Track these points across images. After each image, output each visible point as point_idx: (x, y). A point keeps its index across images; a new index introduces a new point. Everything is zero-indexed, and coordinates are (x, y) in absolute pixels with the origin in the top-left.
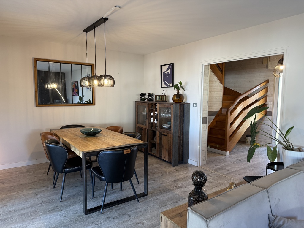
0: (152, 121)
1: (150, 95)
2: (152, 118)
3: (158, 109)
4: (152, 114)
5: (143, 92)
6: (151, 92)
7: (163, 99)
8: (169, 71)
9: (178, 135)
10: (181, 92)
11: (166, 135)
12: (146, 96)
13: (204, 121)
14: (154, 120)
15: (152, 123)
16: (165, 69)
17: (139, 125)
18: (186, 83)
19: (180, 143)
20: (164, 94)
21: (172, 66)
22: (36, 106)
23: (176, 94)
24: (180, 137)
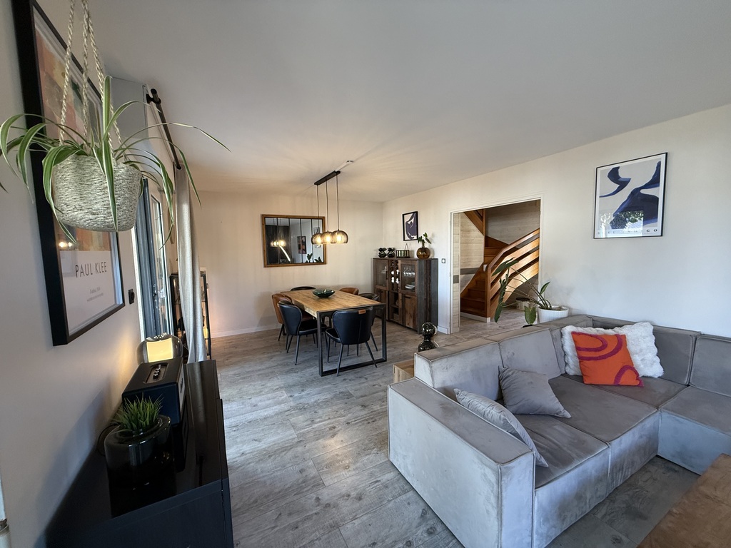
0: (393, 281)
1: (390, 250)
2: (393, 278)
3: (400, 267)
4: (393, 273)
5: (382, 247)
6: (392, 247)
7: (407, 255)
8: (412, 220)
9: (424, 297)
10: (427, 245)
11: (409, 298)
12: (386, 252)
13: (456, 280)
14: (395, 280)
15: (393, 284)
16: (407, 218)
17: (378, 287)
18: (433, 235)
19: (426, 306)
20: (407, 249)
21: (416, 214)
22: (265, 267)
23: (420, 249)
24: (426, 299)
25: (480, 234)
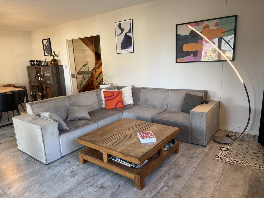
0: (40, 79)
1: (37, 61)
2: (39, 78)
3: (42, 71)
4: (39, 75)
5: (32, 60)
6: (38, 59)
7: (46, 64)
8: (48, 44)
9: (56, 86)
10: (56, 58)
11: (49, 88)
12: (35, 63)
13: (73, 76)
14: (41, 79)
15: (40, 81)
16: (45, 42)
17: (32, 84)
18: (59, 52)
19: (59, 91)
20: (46, 60)
21: (49, 40)
23: (52, 60)
24: (58, 88)
25: (92, 52)
